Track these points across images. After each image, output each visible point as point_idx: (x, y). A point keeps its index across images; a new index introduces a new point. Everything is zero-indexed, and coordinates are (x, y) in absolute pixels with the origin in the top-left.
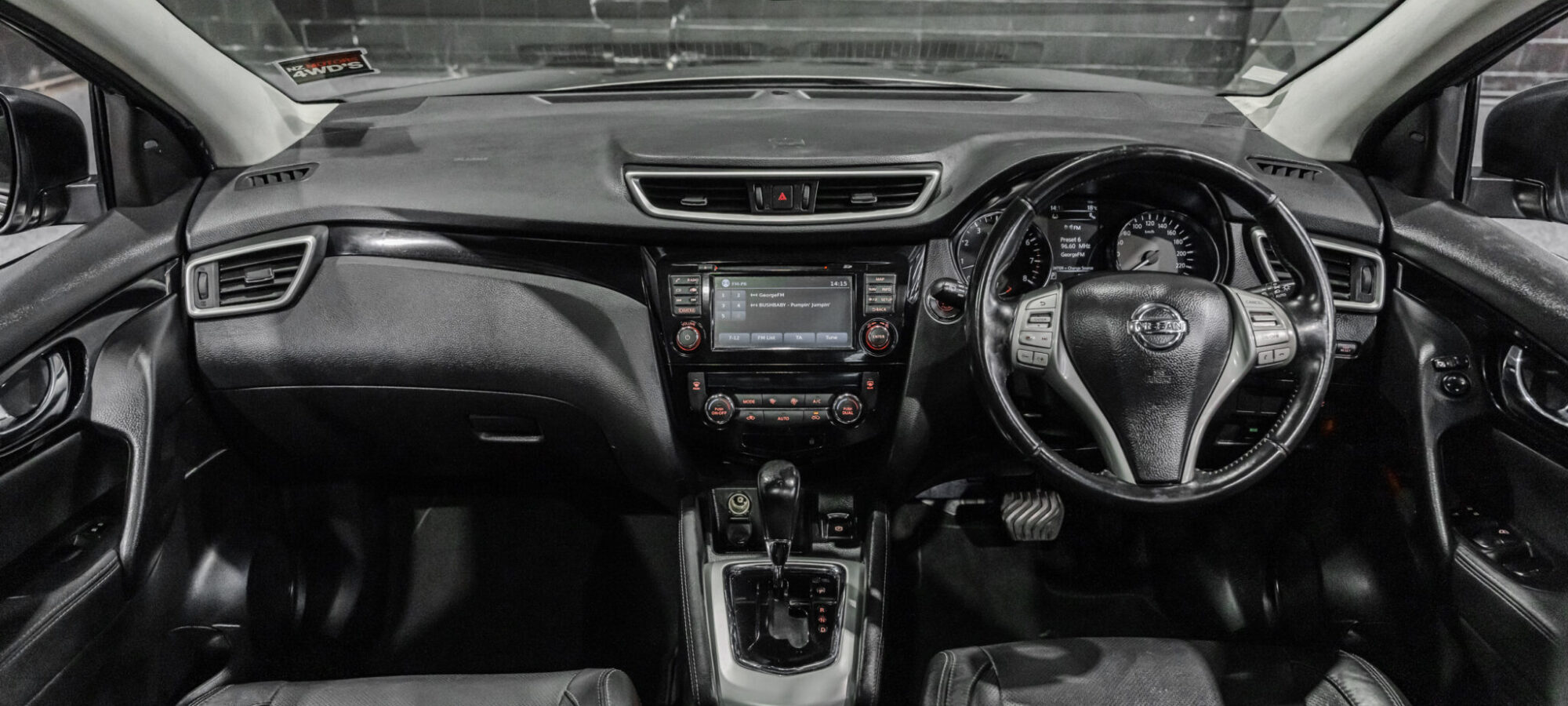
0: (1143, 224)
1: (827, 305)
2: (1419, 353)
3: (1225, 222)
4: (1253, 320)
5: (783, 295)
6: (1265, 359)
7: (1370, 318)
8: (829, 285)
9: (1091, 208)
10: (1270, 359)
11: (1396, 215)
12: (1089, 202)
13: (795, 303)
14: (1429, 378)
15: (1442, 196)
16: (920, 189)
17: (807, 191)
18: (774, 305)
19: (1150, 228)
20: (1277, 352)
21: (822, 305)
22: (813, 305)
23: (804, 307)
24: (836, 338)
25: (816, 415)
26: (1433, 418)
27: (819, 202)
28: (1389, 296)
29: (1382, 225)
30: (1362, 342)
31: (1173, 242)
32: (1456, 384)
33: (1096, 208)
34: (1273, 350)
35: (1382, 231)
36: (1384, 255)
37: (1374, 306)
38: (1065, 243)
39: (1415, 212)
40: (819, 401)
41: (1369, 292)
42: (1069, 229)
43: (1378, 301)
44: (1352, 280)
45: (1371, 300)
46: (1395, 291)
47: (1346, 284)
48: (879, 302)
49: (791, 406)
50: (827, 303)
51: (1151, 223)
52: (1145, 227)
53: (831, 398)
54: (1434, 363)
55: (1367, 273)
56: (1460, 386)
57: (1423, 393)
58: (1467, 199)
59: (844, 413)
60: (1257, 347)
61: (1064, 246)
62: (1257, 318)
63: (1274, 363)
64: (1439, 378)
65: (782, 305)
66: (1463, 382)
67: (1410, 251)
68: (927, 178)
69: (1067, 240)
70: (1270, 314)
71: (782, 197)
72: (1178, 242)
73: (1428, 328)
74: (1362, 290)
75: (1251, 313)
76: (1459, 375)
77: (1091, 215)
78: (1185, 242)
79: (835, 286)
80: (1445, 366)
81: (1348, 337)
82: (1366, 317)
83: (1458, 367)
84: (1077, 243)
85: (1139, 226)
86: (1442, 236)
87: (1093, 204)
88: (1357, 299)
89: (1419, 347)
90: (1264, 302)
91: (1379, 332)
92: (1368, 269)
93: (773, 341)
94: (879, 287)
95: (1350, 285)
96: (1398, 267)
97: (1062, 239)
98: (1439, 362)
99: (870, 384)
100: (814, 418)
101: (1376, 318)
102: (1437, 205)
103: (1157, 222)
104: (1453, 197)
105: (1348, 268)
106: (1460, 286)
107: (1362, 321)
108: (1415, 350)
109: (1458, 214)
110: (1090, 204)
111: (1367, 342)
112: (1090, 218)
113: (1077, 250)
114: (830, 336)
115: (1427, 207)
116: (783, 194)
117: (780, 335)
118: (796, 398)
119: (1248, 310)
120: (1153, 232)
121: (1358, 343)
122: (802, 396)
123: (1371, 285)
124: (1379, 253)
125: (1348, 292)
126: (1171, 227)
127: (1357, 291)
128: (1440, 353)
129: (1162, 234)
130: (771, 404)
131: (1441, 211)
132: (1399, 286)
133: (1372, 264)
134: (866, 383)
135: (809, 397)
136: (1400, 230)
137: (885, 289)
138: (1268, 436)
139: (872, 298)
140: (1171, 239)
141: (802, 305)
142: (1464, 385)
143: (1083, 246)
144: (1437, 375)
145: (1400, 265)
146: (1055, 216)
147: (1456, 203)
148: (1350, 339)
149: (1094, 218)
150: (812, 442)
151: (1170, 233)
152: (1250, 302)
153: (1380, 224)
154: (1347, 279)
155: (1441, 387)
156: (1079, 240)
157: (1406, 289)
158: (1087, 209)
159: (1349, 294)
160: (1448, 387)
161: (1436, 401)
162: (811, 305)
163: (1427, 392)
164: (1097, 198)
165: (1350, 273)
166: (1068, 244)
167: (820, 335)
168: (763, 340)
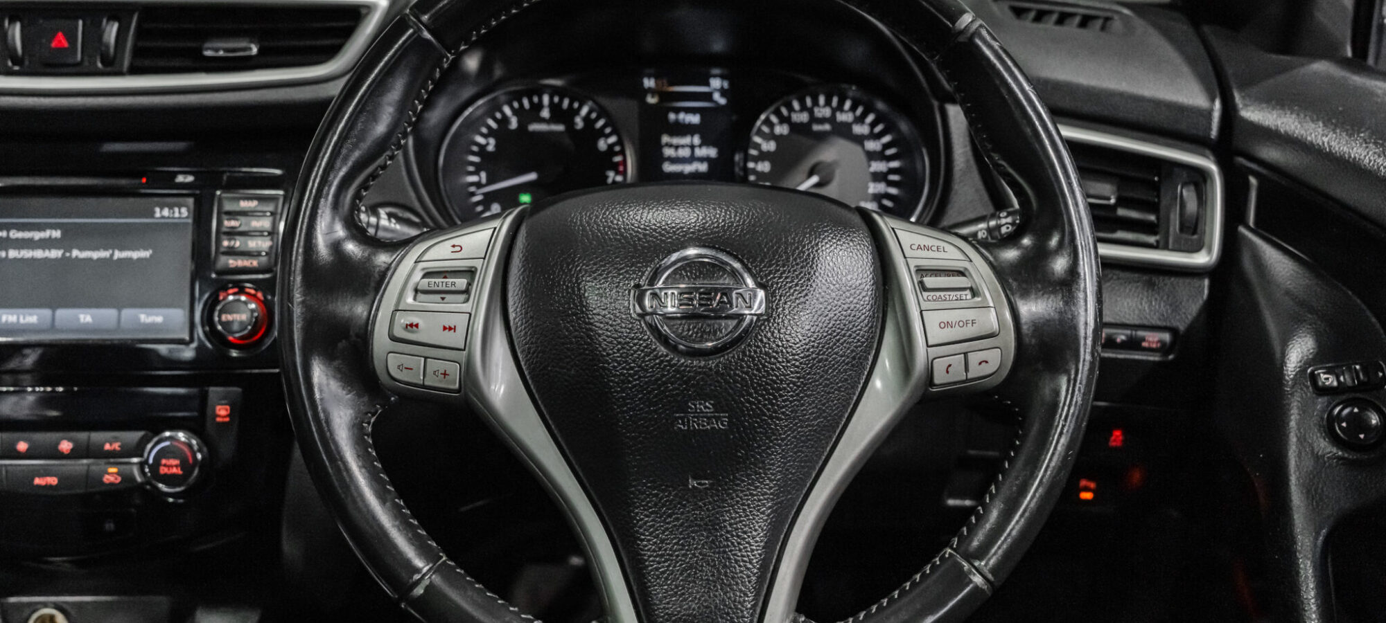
0: (811, 112)
1: (145, 254)
2: (1284, 355)
3: (936, 104)
4: (924, 288)
5: (57, 234)
6: (948, 372)
7: (1196, 282)
8: (152, 215)
9: (716, 83)
10: (958, 374)
11: (1244, 86)
12: (716, 71)
13: (81, 249)
14: (1303, 411)
15: (1330, 52)
16: (347, 33)
17: (111, 31)
18: (39, 254)
19: (822, 121)
20: (974, 358)
21: (135, 255)
22: (118, 255)
23: (99, 260)
24: (159, 319)
25: (111, 475)
26: (1311, 492)
27: (137, 52)
28: (1231, 241)
29: (1218, 105)
30: (1182, 328)
31: (863, 146)
32: (1357, 423)
33: (726, 85)
34: (965, 354)
35: (1216, 115)
36: (1220, 163)
37: (1201, 259)
38: (670, 146)
39: (1281, 79)
40: (116, 446)
41: (1194, 233)
42: (677, 122)
43: (1210, 251)
44: (1162, 212)
45: (1196, 248)
46: (1242, 229)
47: (1152, 218)
48: (243, 249)
49: (61, 456)
50: (146, 249)
51: (826, 112)
52: (814, 120)
53: (142, 438)
54: (1314, 378)
55: (1189, 195)
56: (1366, 428)
57: (1293, 439)
58: (1377, 58)
59: (163, 470)
60: (928, 346)
61: (669, 152)
62: (930, 281)
63: (967, 380)
64: (1323, 411)
65: (55, 254)
66: (1374, 420)
67: (1271, 154)
68: (364, 11)
69: (675, 141)
70: (961, 273)
71: (61, 40)
72: (872, 145)
73: (1301, 303)
74: (1181, 230)
75: (921, 271)
76: (1365, 405)
77: (717, 96)
78: (886, 146)
79: (163, 217)
80: (1335, 384)
81: (1155, 321)
82: (1188, 281)
83: (1362, 387)
84: (692, 147)
85: (803, 117)
86: (1329, 120)
87: (723, 77)
88: (1170, 247)
89: (1285, 344)
90: (948, 248)
91: (1213, 308)
92: (1192, 188)
93: (33, 324)
94: (243, 219)
95: (1158, 218)
96: (1247, 185)
97: (665, 139)
98: (1323, 376)
99: (222, 411)
100: (108, 479)
101: (1206, 282)
102: (1321, 67)
103: (834, 111)
104: (1349, 54)
105: (1156, 188)
106: (1364, 217)
107: (1183, 287)
108: (1278, 349)
109: (1357, 80)
110: (715, 76)
111: (1191, 328)
112: (716, 102)
113: (692, 159)
114: (148, 315)
115: (1303, 70)
116: (60, 34)
117: (47, 312)
118: (70, 440)
119: (913, 263)
120: (827, 127)
121: (1173, 331)
122: (82, 436)
123: (1197, 219)
124: (1212, 158)
125: (1155, 233)
126: (860, 120)
127: (1171, 229)
128: (1324, 356)
129: (843, 131)
130: (19, 452)
131: (1330, 78)
132: (1251, 223)
133: (1198, 178)
134: (214, 410)
135: (97, 436)
136: (1252, 114)
137: (256, 224)
138: (955, 541)
139: (230, 240)
140: (859, 140)
141: (95, 255)
142: (1376, 426)
143: (702, 152)
144: (1321, 402)
145: (1253, 181)
146: (653, 97)
147: (1358, 63)
148: (1159, 323)
149: (723, 101)
150: (110, 526)
151: (859, 129)
152: (919, 247)
153: (1213, 100)
154: (1153, 207)
155: (1329, 428)
156: (697, 140)
157: (1265, 227)
158: (708, 84)
159: (1157, 237)
160: (1341, 428)
161: (1317, 458)
162: (112, 255)
163: (1302, 440)
164: (730, 64)
165: (1158, 196)
166: (677, 147)
167: (127, 313)
168: (12, 323)
